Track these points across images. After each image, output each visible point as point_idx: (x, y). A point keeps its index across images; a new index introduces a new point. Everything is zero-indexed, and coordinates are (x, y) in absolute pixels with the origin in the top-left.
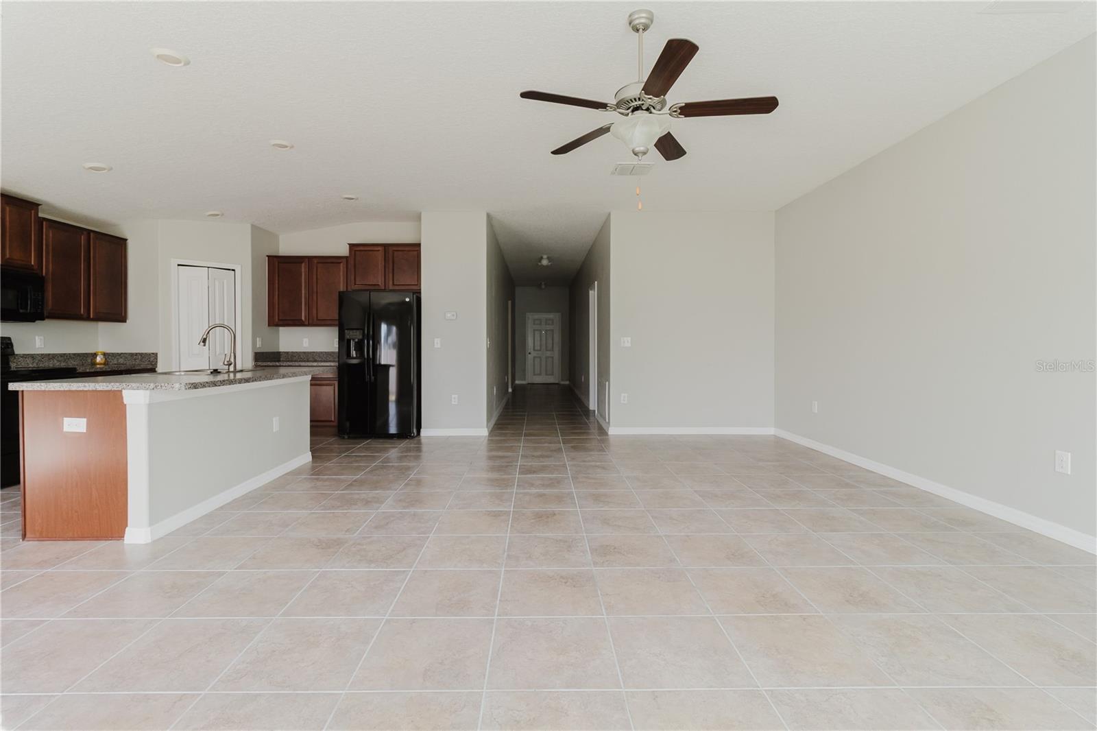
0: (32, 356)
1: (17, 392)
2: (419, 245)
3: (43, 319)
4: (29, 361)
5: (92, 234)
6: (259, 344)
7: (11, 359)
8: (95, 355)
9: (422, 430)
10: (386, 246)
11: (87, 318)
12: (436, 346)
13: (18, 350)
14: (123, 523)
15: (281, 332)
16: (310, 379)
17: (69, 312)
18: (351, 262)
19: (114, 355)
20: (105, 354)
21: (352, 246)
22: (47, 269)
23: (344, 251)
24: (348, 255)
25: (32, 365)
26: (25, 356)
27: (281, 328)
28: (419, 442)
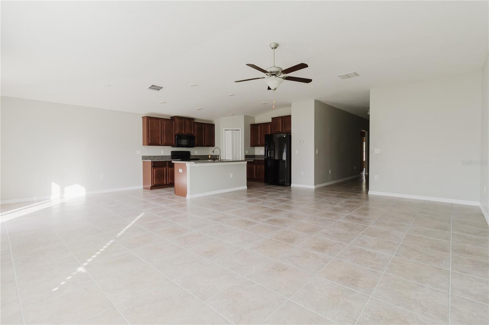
0: (195, 156)
1: (173, 163)
2: (290, 116)
3: (194, 147)
4: (194, 157)
5: (206, 124)
6: (247, 152)
7: (190, 156)
8: (209, 156)
9: (292, 184)
10: (282, 117)
11: (205, 146)
12: (296, 153)
13: (192, 154)
14: (186, 194)
15: (256, 149)
16: (246, 163)
17: (201, 144)
18: (272, 124)
19: (213, 155)
20: (211, 155)
21: (272, 118)
22: (196, 134)
23: (270, 120)
24: (271, 121)
25: (194, 158)
26: (193, 156)
27: (256, 147)
28: (290, 188)
